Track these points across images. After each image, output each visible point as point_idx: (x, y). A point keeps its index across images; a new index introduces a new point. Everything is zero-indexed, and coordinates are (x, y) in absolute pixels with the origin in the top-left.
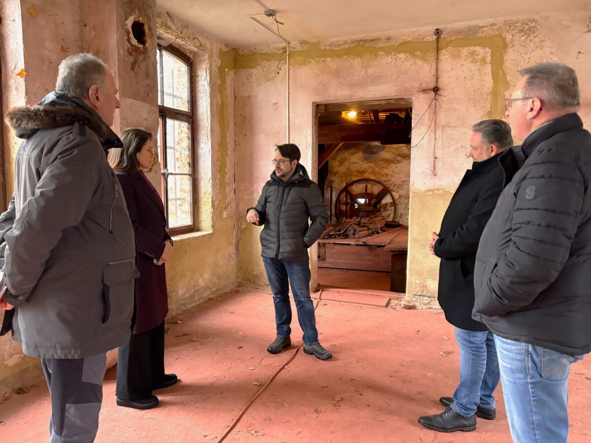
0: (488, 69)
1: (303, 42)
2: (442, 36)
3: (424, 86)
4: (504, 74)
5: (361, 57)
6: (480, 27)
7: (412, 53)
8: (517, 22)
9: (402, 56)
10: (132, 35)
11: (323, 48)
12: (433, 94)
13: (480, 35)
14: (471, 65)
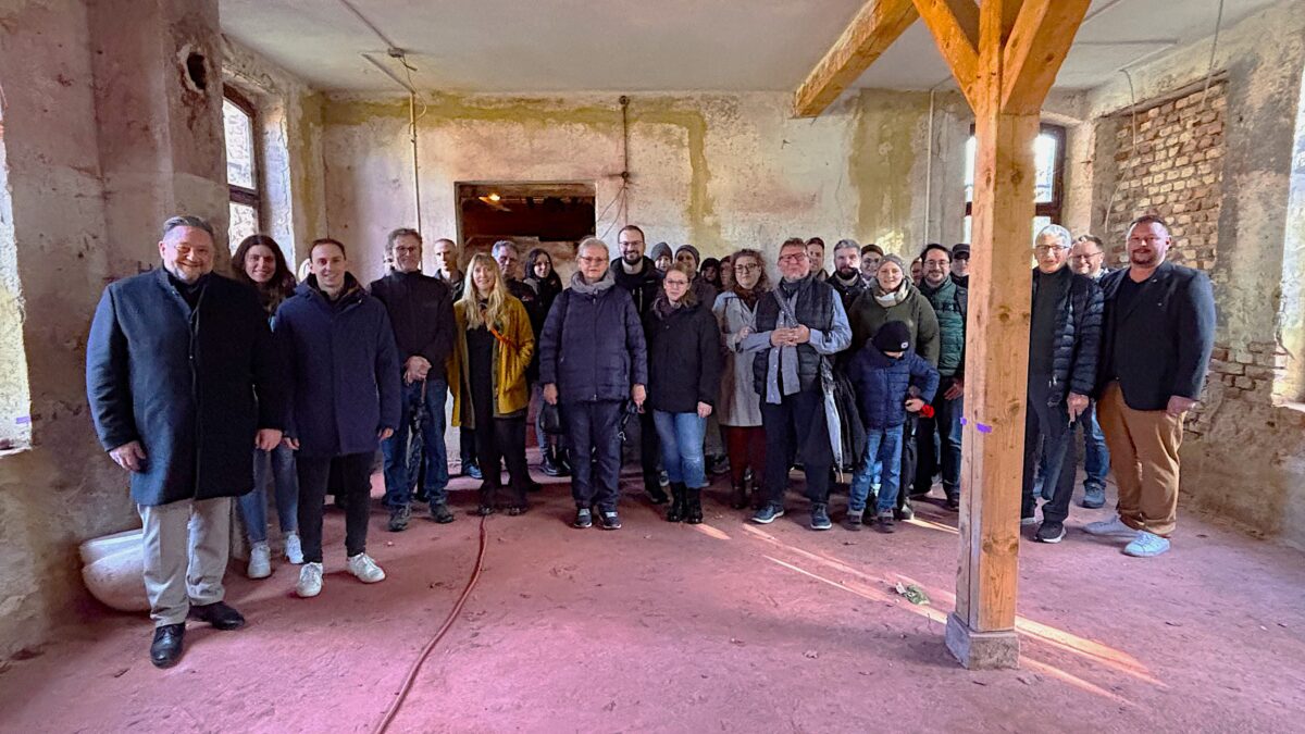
0: (686, 153)
1: (436, 94)
2: (629, 106)
3: (610, 170)
4: (705, 162)
5: (523, 123)
6: (674, 100)
7: (592, 124)
8: (716, 98)
9: (580, 126)
10: (187, 75)
11: (466, 105)
12: (621, 180)
13: (675, 109)
14: (666, 147)
